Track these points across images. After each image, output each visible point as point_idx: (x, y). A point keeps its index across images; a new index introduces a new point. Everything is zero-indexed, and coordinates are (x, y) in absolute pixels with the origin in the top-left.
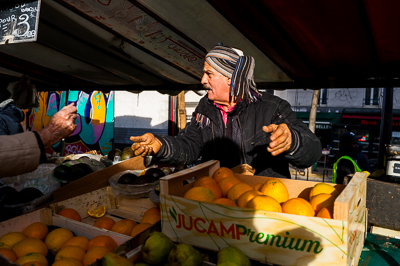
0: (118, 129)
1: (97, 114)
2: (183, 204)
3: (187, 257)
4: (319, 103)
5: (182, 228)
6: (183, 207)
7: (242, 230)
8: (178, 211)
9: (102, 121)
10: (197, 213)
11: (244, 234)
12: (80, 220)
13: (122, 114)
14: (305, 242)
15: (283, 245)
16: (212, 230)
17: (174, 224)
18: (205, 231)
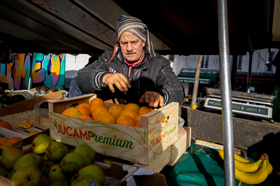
0: (68, 79)
1: (55, 69)
2: (60, 118)
3: (56, 149)
4: (202, 66)
5: (60, 133)
6: (60, 120)
7: (91, 134)
8: (58, 123)
9: (58, 74)
10: (67, 124)
11: (92, 137)
12: (11, 129)
13: (70, 70)
14: (125, 142)
15: (113, 144)
16: (75, 135)
17: (57, 130)
18: (71, 135)
